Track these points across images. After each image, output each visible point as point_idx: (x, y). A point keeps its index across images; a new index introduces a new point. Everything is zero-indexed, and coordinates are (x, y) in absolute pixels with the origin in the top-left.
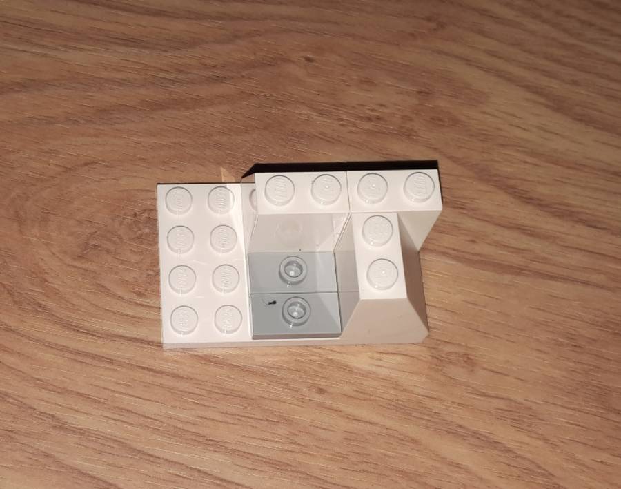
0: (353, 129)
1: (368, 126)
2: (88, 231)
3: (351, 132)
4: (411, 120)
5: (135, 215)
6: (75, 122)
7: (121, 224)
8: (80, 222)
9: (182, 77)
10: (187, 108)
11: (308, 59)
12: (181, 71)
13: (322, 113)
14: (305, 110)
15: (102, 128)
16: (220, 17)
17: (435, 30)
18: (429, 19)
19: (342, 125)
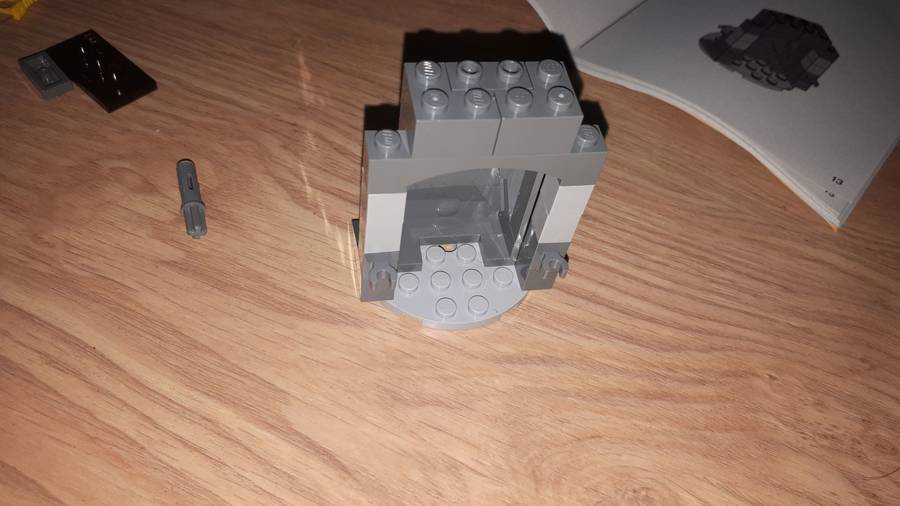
0: (813, 443)
1: (825, 442)
2: (596, 500)
3: (811, 445)
4: (859, 443)
5: (635, 491)
6: (584, 398)
7: (623, 497)
8: (587, 489)
9: (670, 374)
10: (677, 402)
11: (771, 377)
12: (670, 370)
13: (786, 424)
14: (773, 420)
15: (605, 406)
16: (700, 331)
17: (869, 370)
18: (863, 360)
19: (804, 438)
